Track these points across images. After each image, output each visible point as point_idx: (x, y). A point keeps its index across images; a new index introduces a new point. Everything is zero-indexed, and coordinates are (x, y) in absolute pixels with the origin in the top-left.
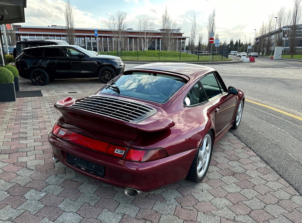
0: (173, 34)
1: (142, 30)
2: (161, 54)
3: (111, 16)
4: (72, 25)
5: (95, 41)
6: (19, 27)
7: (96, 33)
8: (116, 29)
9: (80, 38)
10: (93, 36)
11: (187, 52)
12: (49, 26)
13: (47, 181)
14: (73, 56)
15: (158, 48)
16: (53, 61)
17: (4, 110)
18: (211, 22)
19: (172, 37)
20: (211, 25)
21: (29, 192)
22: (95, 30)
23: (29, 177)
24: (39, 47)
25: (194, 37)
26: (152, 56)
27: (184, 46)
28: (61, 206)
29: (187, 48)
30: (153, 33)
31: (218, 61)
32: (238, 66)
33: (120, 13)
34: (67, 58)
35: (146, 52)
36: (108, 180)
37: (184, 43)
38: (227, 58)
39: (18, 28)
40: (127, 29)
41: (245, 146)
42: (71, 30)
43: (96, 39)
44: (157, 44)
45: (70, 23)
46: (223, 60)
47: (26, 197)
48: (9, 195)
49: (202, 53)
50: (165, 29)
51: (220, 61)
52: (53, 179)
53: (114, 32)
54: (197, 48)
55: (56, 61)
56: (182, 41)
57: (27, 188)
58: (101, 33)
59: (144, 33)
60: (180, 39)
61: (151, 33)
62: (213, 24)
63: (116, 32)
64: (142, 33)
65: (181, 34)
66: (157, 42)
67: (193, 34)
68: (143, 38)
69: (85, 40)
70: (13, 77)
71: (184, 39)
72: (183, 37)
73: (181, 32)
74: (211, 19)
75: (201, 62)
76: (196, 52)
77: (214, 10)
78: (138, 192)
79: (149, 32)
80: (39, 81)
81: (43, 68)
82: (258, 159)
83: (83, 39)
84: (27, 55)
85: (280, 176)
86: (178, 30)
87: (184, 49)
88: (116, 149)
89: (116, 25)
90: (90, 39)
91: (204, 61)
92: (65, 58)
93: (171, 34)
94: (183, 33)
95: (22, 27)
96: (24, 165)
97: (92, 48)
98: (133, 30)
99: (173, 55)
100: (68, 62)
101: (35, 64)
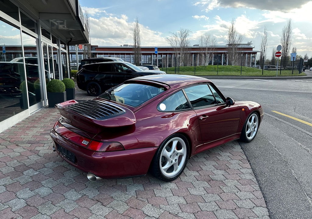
0: (238, 48)
1: (204, 45)
2: (223, 69)
3: (173, 34)
4: (138, 44)
5: (161, 58)
6: (97, 47)
7: (156, 50)
8: (178, 46)
9: (147, 56)
10: (154, 54)
11: (258, 66)
12: (121, 46)
13: (46, 165)
14: (124, 71)
15: (225, 63)
16: (108, 75)
17: (51, 114)
18: (285, 34)
19: (237, 51)
20: (286, 38)
21: (28, 170)
22: (156, 48)
23: (35, 160)
24: (97, 63)
25: (264, 51)
26: (212, 71)
27: (254, 60)
28: (43, 182)
29: (258, 63)
30: (216, 48)
31: (287, 76)
32: (309, 82)
33: (183, 30)
34: (119, 73)
35: (206, 67)
36: (77, 165)
37: (254, 57)
38: (299, 73)
39: (95, 48)
40: (194, 46)
41: (246, 158)
42: (137, 48)
43: (161, 56)
44: (224, 59)
45: (137, 42)
46: (293, 75)
47: (24, 173)
48: (14, 170)
49: (275, 67)
50: (231, 43)
51: (289, 76)
52: (50, 164)
53: (176, 48)
54: (270, 63)
55: (112, 76)
56: (252, 55)
57: (28, 168)
58: (167, 51)
59: (205, 48)
60: (250, 53)
61: (213, 48)
62: (288, 37)
63: (178, 48)
64: (204, 49)
65: (251, 49)
66: (224, 57)
67: (263, 49)
68: (204, 53)
69: (151, 58)
70: (65, 87)
71: (255, 53)
72: (254, 51)
73: (252, 46)
74: (286, 31)
75: (266, 76)
76: (268, 66)
77: (290, 22)
78: (97, 178)
79: (211, 47)
80: (93, 93)
81: (96, 81)
82: (250, 171)
83: (150, 56)
84: (86, 70)
85: (260, 188)
86: (249, 44)
87: (254, 64)
88: (84, 140)
89: (178, 42)
90: (156, 57)
91: (270, 76)
92: (115, 73)
93: (236, 48)
94: (254, 48)
95: (99, 47)
96: (37, 153)
97: (157, 64)
98: (199, 46)
99: (236, 70)
100: (123, 76)
101: (92, 78)
